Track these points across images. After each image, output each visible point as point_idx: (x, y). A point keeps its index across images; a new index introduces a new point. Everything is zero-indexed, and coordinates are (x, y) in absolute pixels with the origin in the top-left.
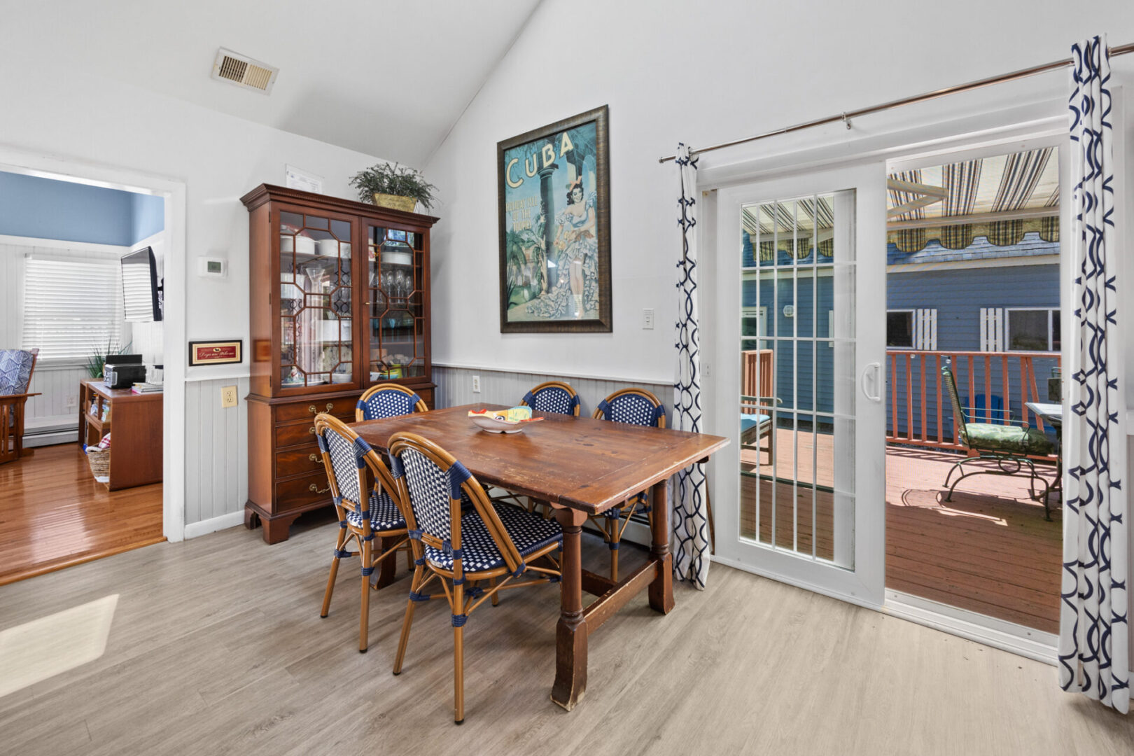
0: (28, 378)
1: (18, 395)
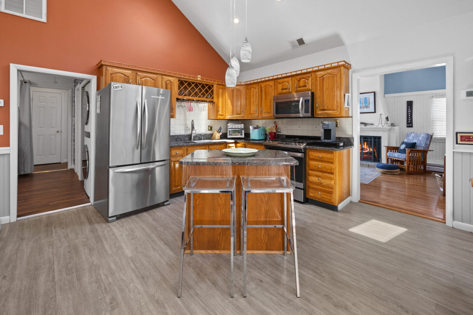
0: (429, 144)
1: (425, 150)
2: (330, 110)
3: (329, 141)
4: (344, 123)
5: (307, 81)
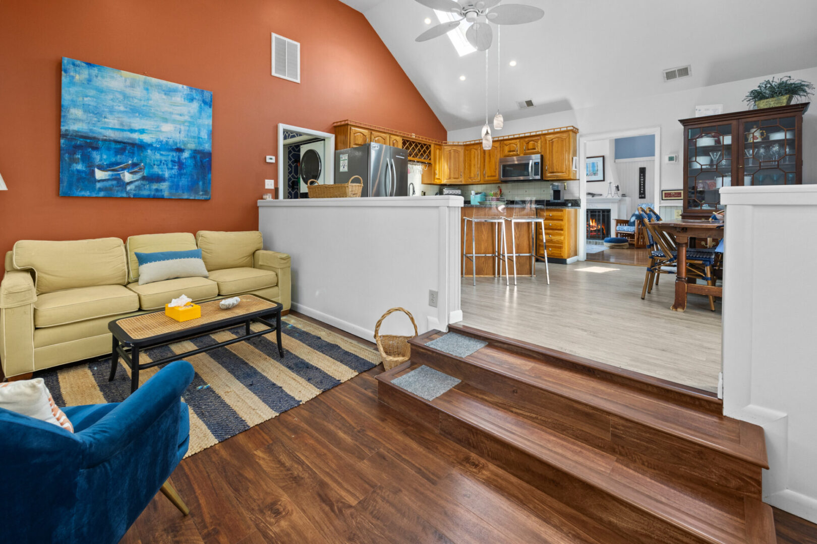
2: (558, 172)
3: (559, 201)
4: (572, 185)
5: (536, 143)
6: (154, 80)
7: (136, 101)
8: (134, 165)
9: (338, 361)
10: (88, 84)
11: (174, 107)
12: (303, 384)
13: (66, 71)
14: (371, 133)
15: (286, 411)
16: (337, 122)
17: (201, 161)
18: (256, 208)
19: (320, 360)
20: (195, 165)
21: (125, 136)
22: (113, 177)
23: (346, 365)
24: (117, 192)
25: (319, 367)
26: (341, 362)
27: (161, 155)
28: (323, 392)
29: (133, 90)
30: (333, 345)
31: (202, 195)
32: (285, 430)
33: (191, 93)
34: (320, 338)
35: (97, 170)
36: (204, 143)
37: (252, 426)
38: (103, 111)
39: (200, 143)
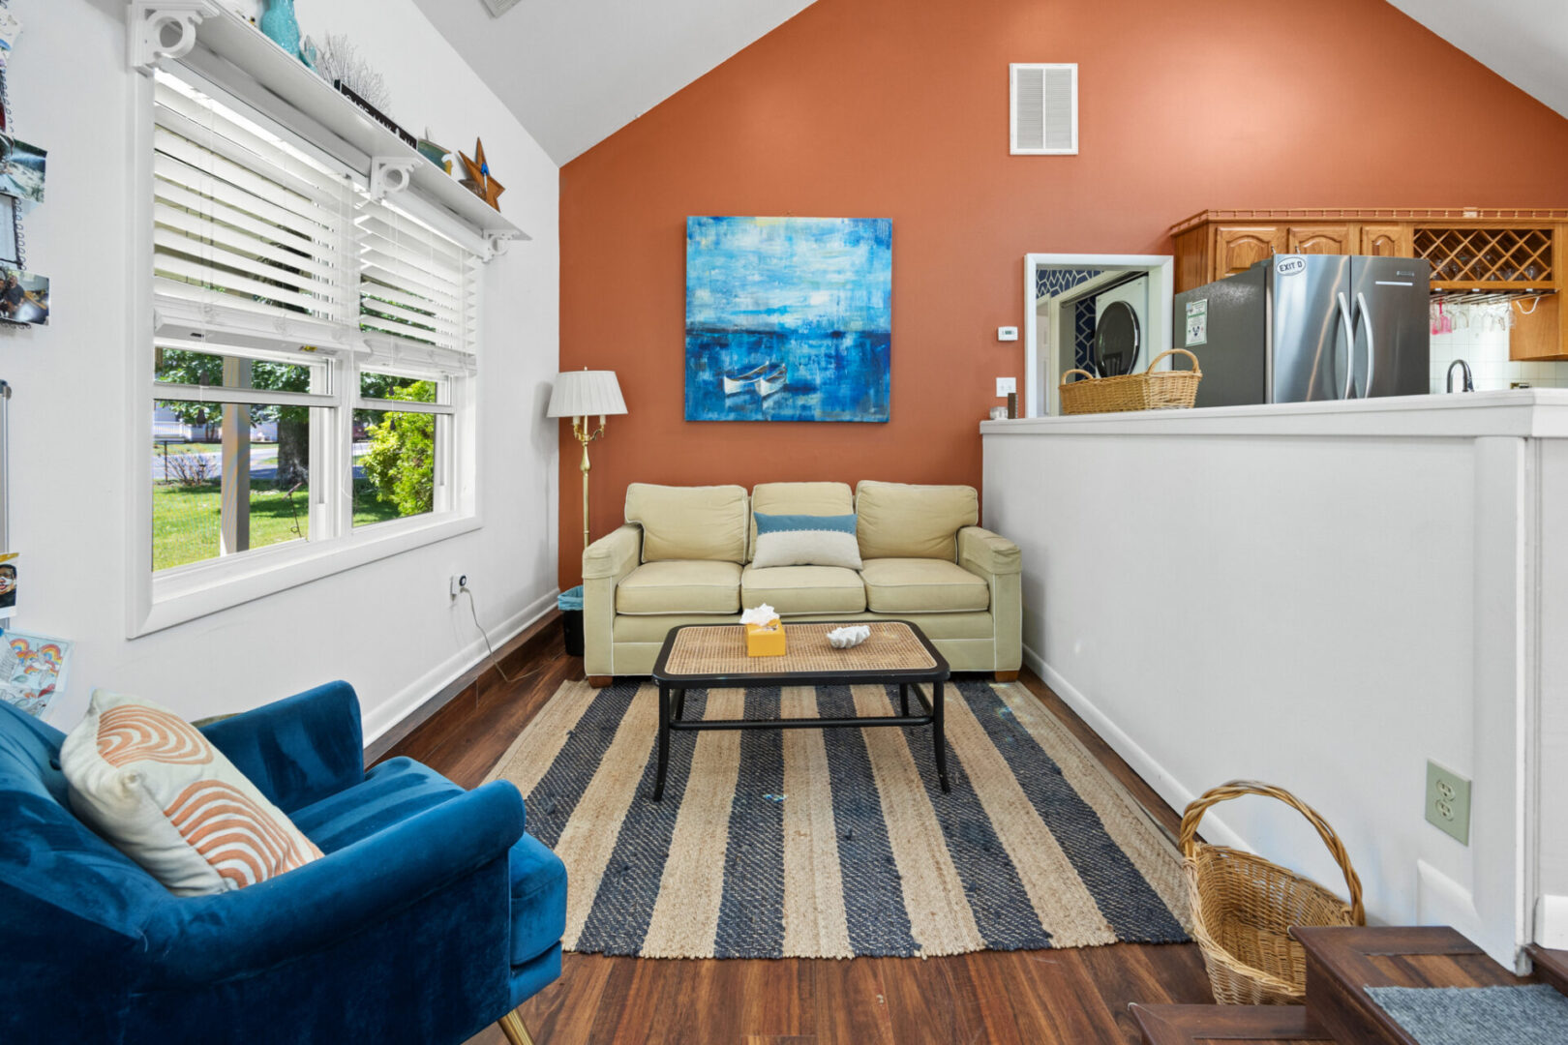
6: (800, 221)
7: (775, 261)
8: (773, 367)
9: (1075, 865)
10: (716, 249)
11: (830, 261)
12: (953, 893)
13: (691, 238)
14: (1288, 231)
15: (872, 957)
16: (1179, 224)
17: (873, 350)
18: (978, 438)
19: (1030, 841)
20: (863, 359)
21: (761, 321)
22: (746, 389)
23: (1093, 893)
24: (751, 411)
25: (1015, 862)
26: (1083, 872)
27: (811, 346)
28: (987, 950)
29: (771, 245)
30: (1085, 806)
31: (875, 413)
32: (840, 1017)
33: (857, 229)
34: (1059, 772)
35: (726, 379)
36: (877, 317)
37: (786, 954)
38: (734, 287)
39: (871, 319)
